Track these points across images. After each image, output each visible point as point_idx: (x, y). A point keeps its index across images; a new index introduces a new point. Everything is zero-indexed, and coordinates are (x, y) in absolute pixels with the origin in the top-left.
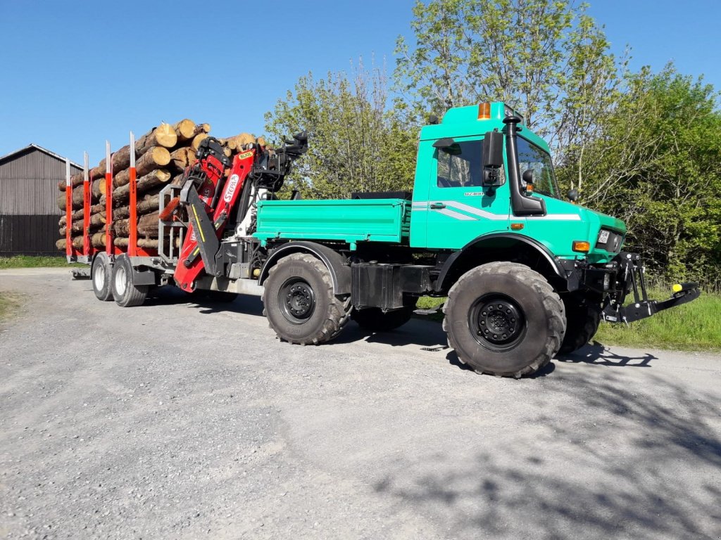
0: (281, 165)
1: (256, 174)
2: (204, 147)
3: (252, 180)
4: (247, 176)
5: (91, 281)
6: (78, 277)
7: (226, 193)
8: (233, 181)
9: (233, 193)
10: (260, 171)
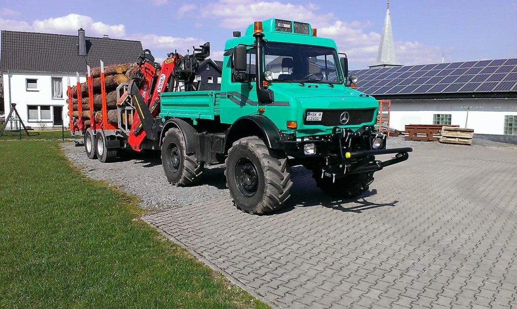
0: (192, 66)
1: (177, 73)
2: (142, 58)
3: (174, 77)
4: (171, 74)
5: (84, 147)
6: (78, 145)
7: (158, 86)
8: (162, 78)
9: (162, 86)
10: (179, 71)
